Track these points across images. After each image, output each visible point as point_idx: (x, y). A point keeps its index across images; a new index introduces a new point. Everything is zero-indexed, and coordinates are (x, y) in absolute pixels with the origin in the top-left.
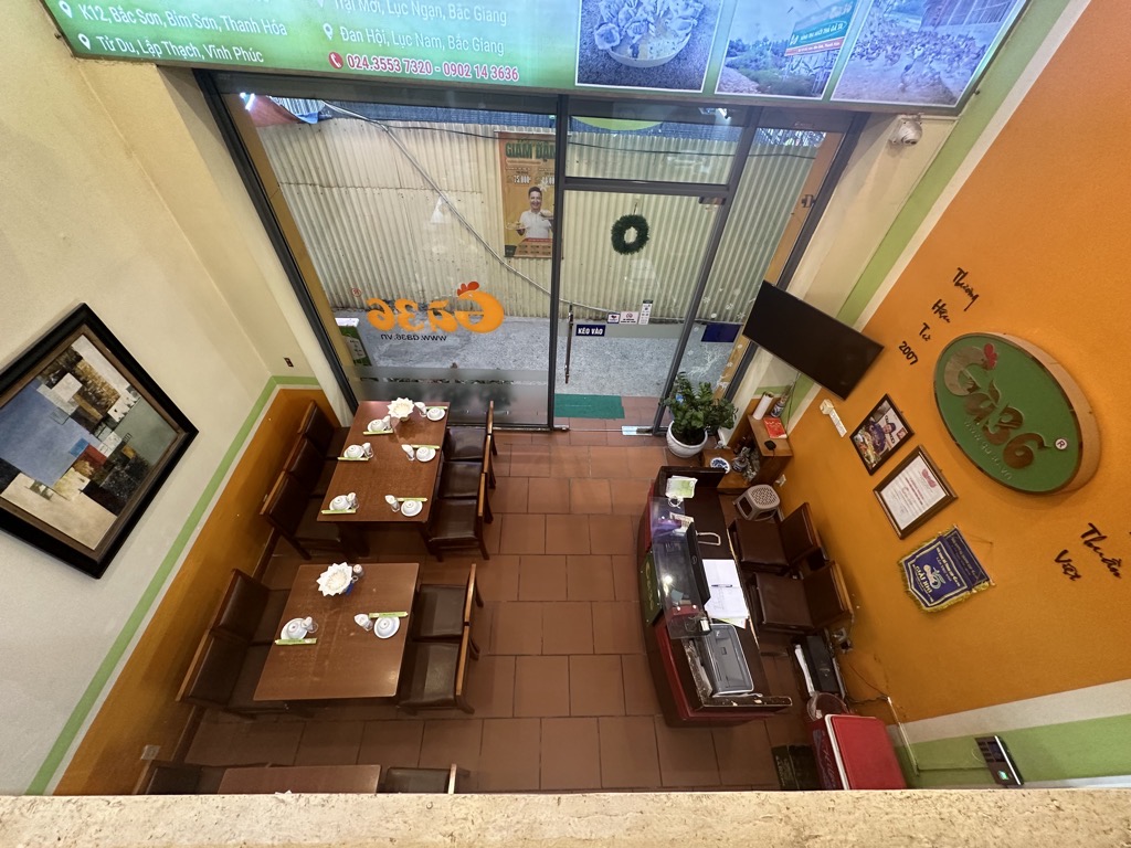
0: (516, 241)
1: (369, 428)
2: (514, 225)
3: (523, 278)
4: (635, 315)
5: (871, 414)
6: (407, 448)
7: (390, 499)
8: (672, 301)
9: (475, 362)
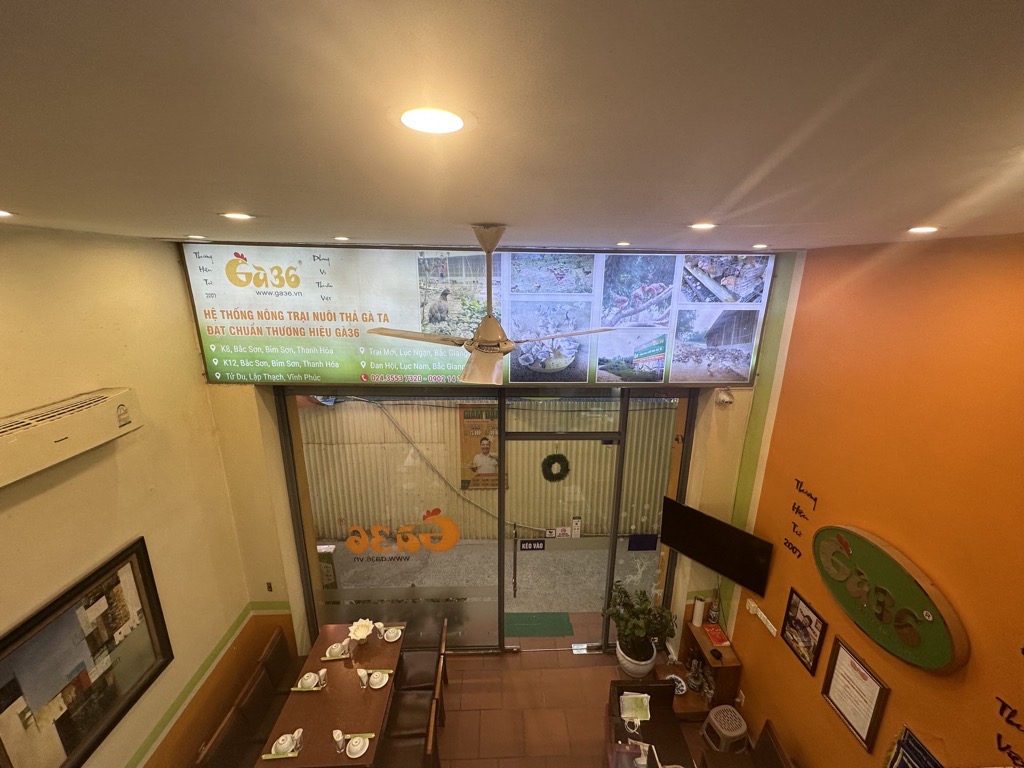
0: (470, 476)
1: (327, 654)
2: (469, 465)
3: (476, 506)
4: (568, 530)
5: (788, 610)
6: (362, 673)
7: (338, 735)
8: (603, 520)
9: (431, 583)
